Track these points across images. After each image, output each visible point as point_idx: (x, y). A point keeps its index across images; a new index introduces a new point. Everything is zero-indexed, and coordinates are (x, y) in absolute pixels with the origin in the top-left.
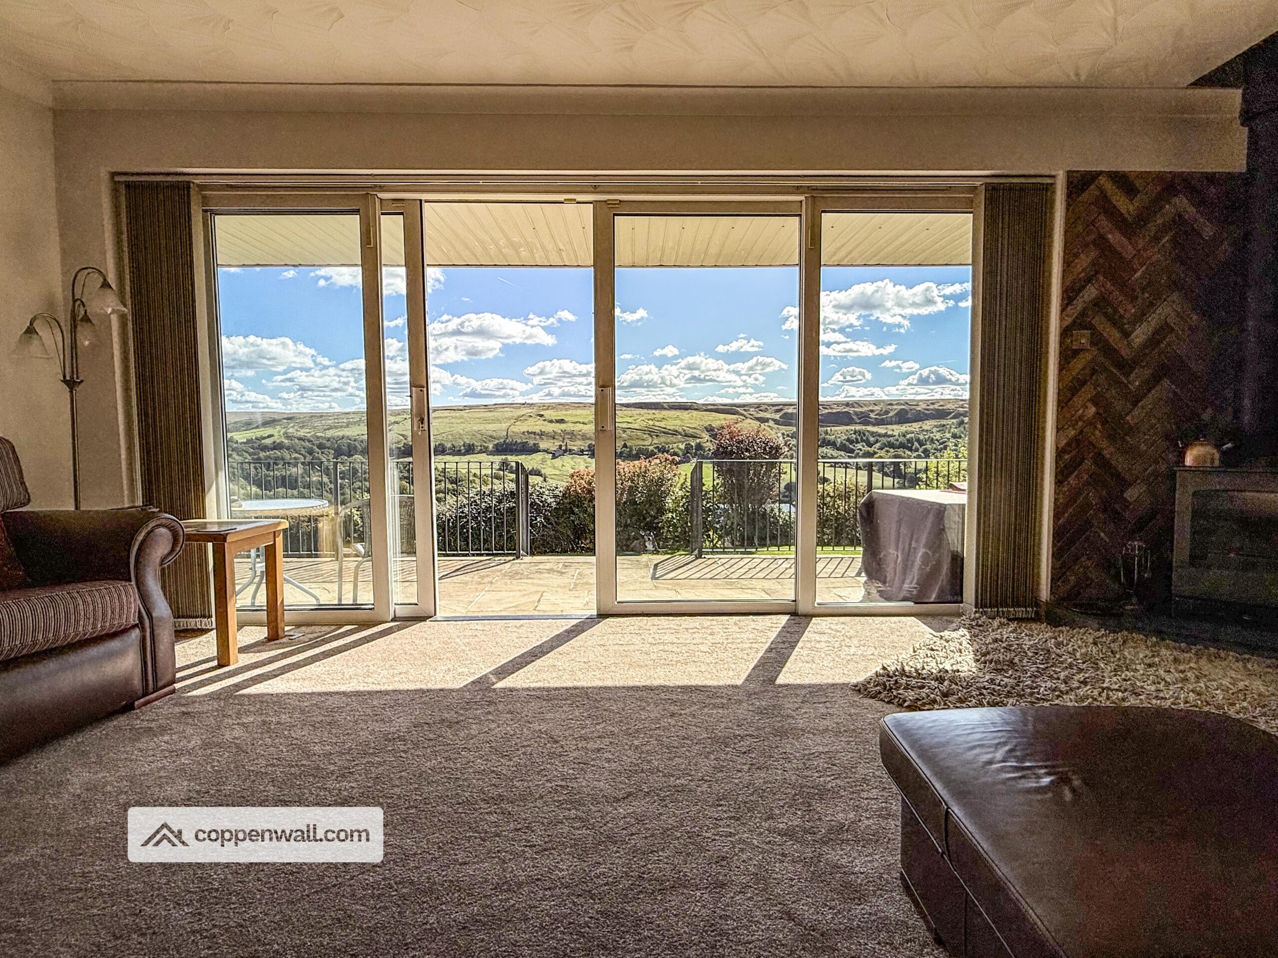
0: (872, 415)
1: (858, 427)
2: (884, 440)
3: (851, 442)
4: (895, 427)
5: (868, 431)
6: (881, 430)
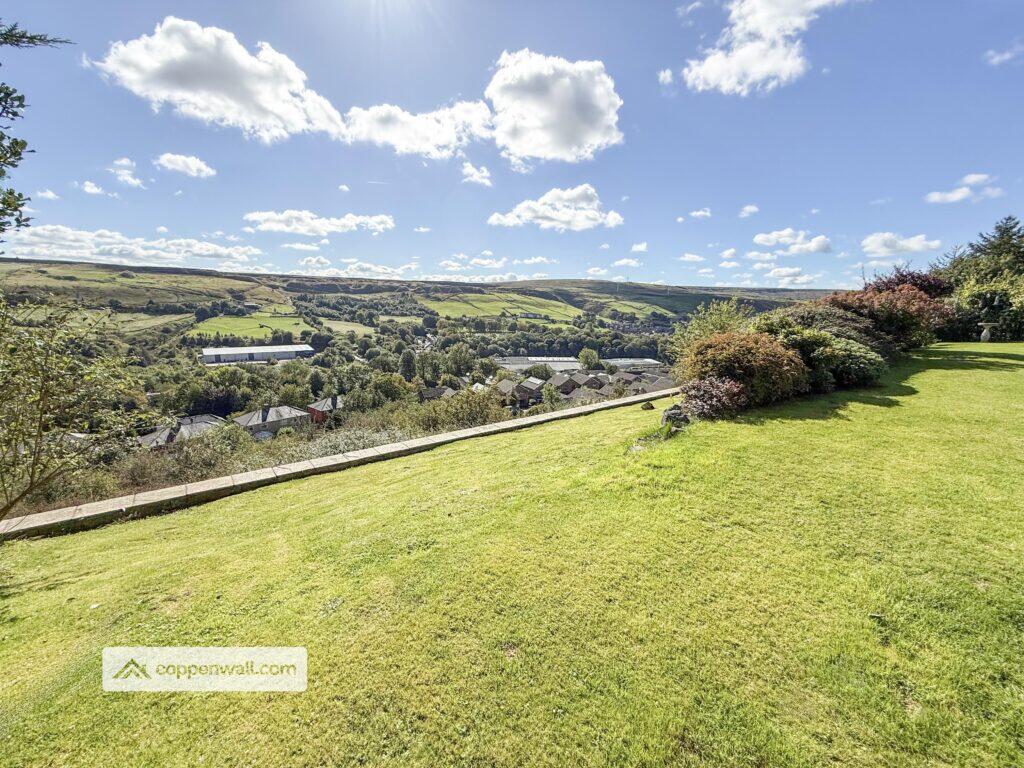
0: (351, 287)
1: (343, 295)
2: (361, 303)
3: (340, 304)
4: (366, 295)
5: (350, 298)
6: (357, 297)
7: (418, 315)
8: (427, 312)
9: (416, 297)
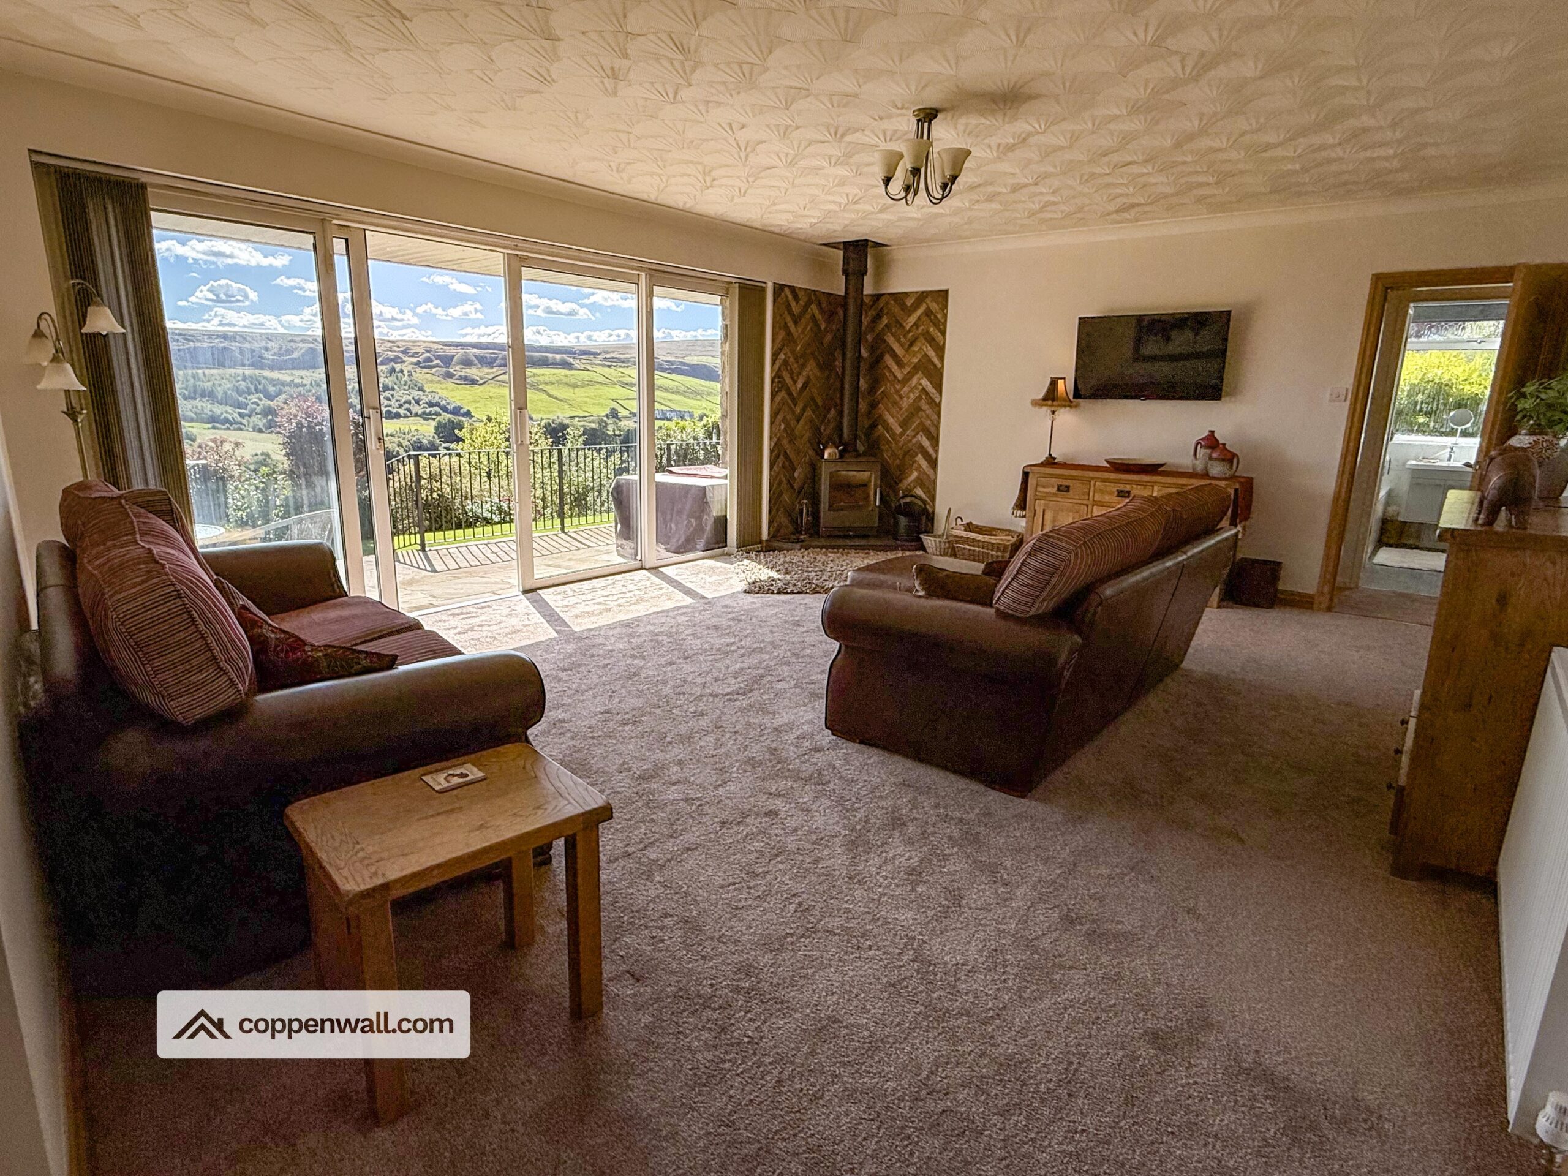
0: (267, 355)
1: (248, 372)
3: (240, 392)
5: (264, 378)
6: (284, 376)
7: (426, 416)
8: (445, 409)
9: (421, 375)
